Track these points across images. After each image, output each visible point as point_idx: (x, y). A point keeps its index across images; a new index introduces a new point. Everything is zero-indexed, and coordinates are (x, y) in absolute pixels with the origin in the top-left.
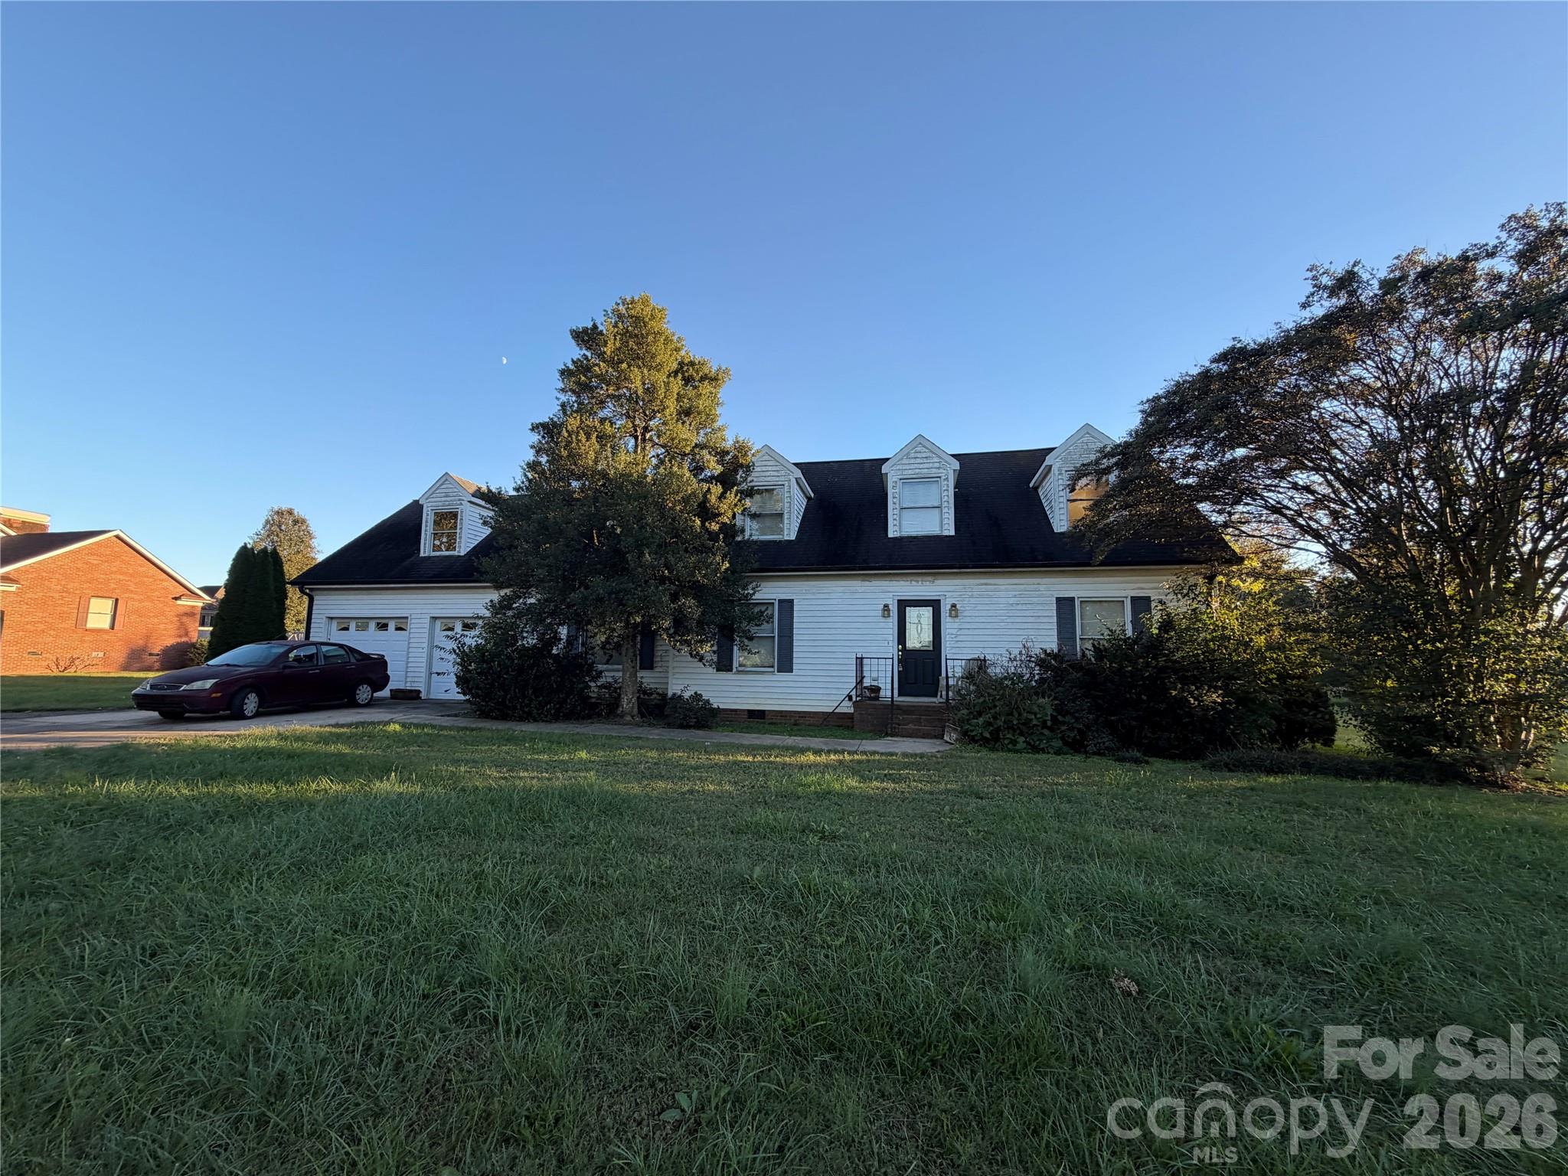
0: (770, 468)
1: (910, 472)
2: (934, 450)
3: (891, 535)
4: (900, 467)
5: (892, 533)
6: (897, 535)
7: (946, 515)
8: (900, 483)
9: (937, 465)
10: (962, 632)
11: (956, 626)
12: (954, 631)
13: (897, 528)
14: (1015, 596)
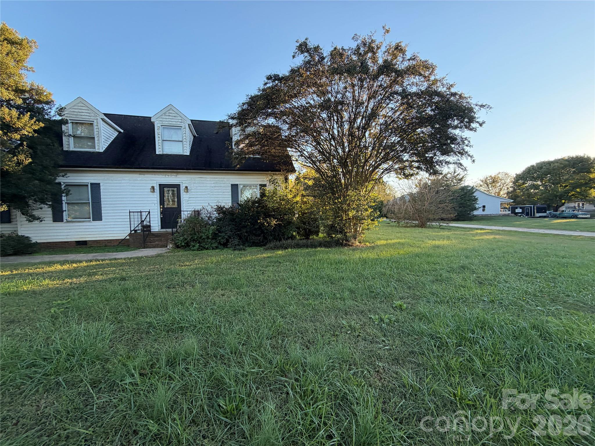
0: (84, 111)
1: (167, 122)
2: (178, 113)
3: (157, 153)
4: (161, 119)
5: (158, 152)
6: (161, 153)
7: (185, 145)
8: (161, 128)
9: (180, 121)
10: (191, 199)
11: (188, 196)
12: (187, 199)
13: (161, 150)
14: (214, 183)
